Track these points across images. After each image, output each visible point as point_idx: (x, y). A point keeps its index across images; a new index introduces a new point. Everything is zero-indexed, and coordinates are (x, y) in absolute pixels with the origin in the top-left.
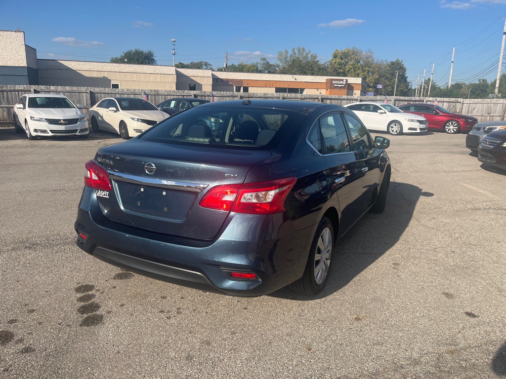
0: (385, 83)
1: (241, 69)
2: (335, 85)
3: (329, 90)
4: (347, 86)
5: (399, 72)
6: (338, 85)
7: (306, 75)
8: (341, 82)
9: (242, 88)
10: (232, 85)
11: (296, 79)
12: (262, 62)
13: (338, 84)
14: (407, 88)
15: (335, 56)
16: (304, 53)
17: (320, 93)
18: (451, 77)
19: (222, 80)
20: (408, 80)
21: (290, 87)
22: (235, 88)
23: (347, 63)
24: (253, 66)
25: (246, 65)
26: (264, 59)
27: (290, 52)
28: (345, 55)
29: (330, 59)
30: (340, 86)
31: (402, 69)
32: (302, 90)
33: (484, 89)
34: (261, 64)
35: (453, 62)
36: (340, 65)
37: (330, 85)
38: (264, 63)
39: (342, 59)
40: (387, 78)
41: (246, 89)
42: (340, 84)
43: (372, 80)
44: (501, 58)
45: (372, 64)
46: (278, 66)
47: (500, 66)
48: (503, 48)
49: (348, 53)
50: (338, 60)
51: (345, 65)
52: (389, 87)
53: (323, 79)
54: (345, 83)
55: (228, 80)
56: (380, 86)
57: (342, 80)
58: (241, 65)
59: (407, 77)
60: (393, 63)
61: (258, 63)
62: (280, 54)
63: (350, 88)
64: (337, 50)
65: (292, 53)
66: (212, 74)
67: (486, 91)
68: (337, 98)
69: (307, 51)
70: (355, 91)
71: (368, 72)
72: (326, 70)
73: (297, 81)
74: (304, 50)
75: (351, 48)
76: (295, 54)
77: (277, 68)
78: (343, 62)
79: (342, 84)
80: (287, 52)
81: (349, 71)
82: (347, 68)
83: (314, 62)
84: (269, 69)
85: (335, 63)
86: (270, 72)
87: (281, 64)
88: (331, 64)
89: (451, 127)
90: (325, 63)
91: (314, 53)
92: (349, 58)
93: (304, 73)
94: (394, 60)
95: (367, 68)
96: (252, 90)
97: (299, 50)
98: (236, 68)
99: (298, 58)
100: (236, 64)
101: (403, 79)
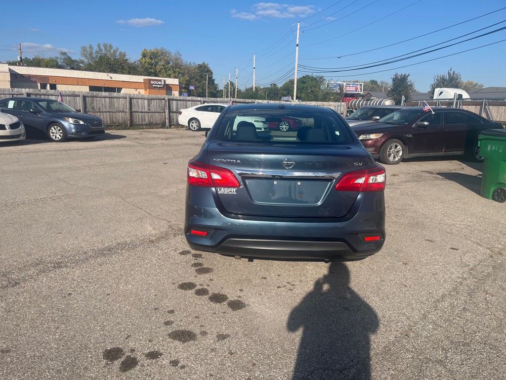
0: (196, 85)
1: (37, 63)
2: (154, 86)
3: (148, 90)
4: (165, 86)
5: (209, 75)
6: (157, 86)
7: (117, 73)
8: (160, 83)
9: (48, 85)
10: (35, 82)
11: (111, 78)
12: (63, 57)
13: (156, 84)
14: (216, 90)
15: (144, 56)
16: (112, 50)
17: (139, 93)
18: (254, 81)
19: (22, 76)
20: (216, 82)
21: (105, 86)
22: (39, 85)
23: (157, 63)
24: (52, 60)
25: (43, 60)
26: (65, 54)
27: (95, 48)
28: (154, 55)
29: (139, 59)
30: (158, 86)
31: (209, 72)
32: (119, 90)
33: (276, 92)
34: (61, 59)
35: (254, 68)
36: (150, 65)
37: (148, 85)
38: (65, 58)
39: (151, 59)
40: (197, 80)
41: (53, 87)
42: (158, 85)
43: (183, 81)
44: (296, 67)
45: (181, 65)
46: (82, 62)
47: (296, 73)
48: (297, 58)
49: (157, 53)
50: (148, 60)
51: (155, 66)
52: (199, 89)
53: (140, 79)
54: (163, 83)
55: (30, 76)
56: (192, 88)
57: (160, 81)
58: (37, 59)
59: (214, 80)
60: (200, 66)
61: (57, 58)
62: (84, 49)
63: (168, 88)
64: (145, 50)
65: (98, 49)
66: (9, 69)
67: (277, 94)
68: (182, 99)
69: (114, 48)
70: (173, 92)
71: (179, 73)
72: (136, 70)
73: (113, 79)
74: (111, 47)
75: (159, 48)
76: (101, 50)
77: (81, 65)
78: (153, 62)
79: (160, 85)
80: (91, 47)
81: (160, 71)
82: (158, 68)
83: (123, 60)
84: (73, 65)
85: (145, 62)
86: (73, 68)
87: (86, 61)
88: (141, 63)
89: (284, 126)
90: (135, 62)
91: (123, 52)
92: (159, 58)
93: (115, 72)
94: (201, 63)
95: (177, 70)
96: (60, 88)
97: (105, 46)
98: (31, 62)
99: (105, 55)
100: (31, 57)
101: (211, 81)
